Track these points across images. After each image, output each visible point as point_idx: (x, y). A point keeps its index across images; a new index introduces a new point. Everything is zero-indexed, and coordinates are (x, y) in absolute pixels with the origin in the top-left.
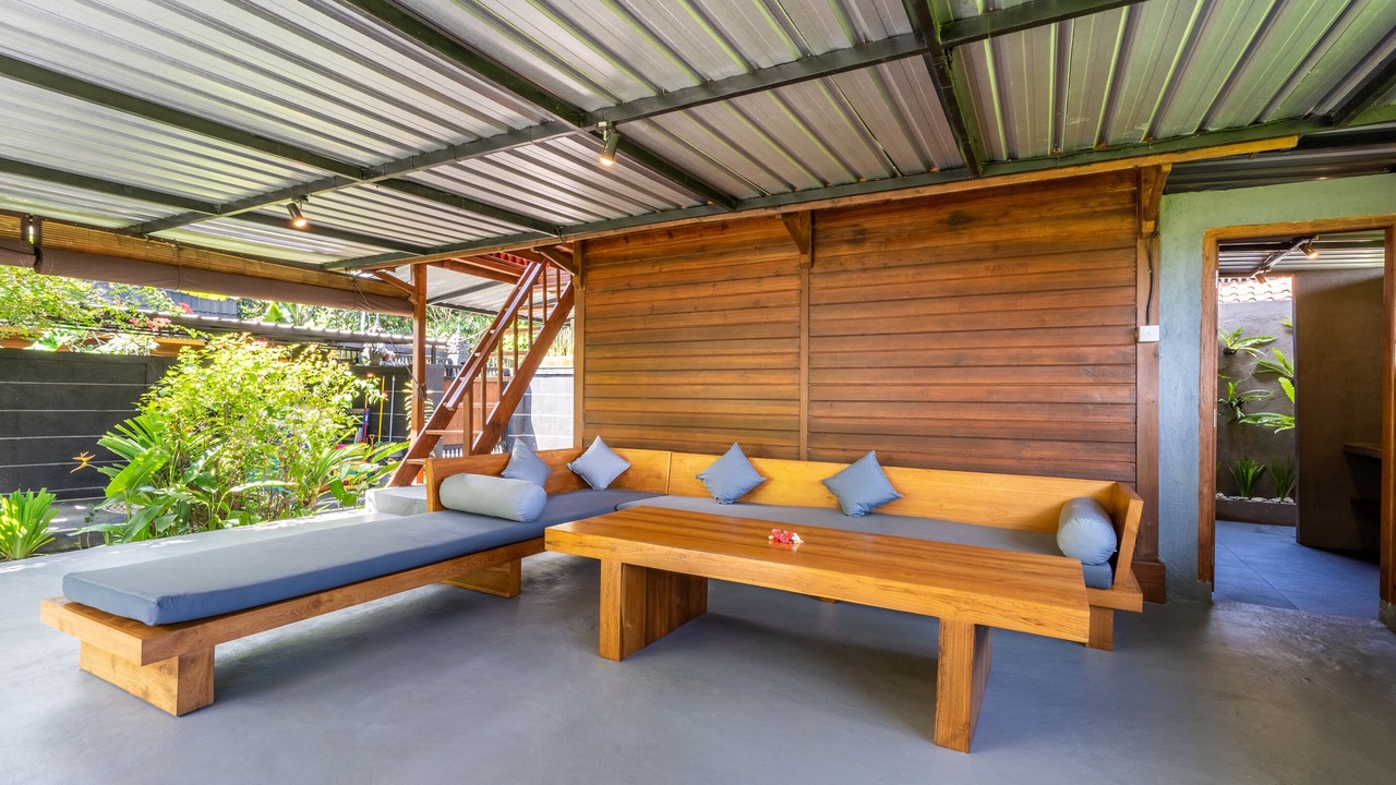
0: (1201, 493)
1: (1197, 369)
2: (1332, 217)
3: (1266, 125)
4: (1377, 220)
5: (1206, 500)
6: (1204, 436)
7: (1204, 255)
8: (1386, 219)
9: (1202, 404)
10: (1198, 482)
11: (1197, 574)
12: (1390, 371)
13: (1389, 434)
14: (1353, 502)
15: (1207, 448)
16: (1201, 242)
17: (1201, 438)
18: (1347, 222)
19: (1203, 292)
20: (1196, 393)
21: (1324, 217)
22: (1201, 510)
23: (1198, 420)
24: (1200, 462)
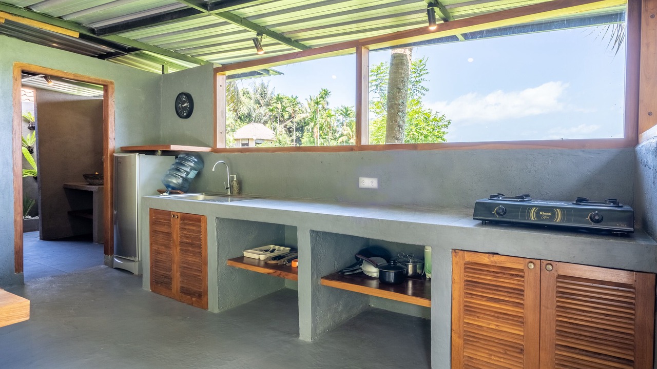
0: (15, 221)
1: (11, 147)
2: (83, 74)
3: (65, 21)
4: (102, 81)
5: (19, 225)
6: (17, 186)
7: (14, 77)
8: (105, 81)
9: (15, 168)
10: (13, 213)
11: (14, 269)
12: (108, 151)
13: (107, 180)
14: (69, 213)
15: (19, 194)
16: (12, 68)
17: (15, 188)
18: (89, 78)
19: (14, 100)
20: (11, 161)
21: (79, 73)
22: (16, 231)
23: (12, 177)
24: (14, 202)
